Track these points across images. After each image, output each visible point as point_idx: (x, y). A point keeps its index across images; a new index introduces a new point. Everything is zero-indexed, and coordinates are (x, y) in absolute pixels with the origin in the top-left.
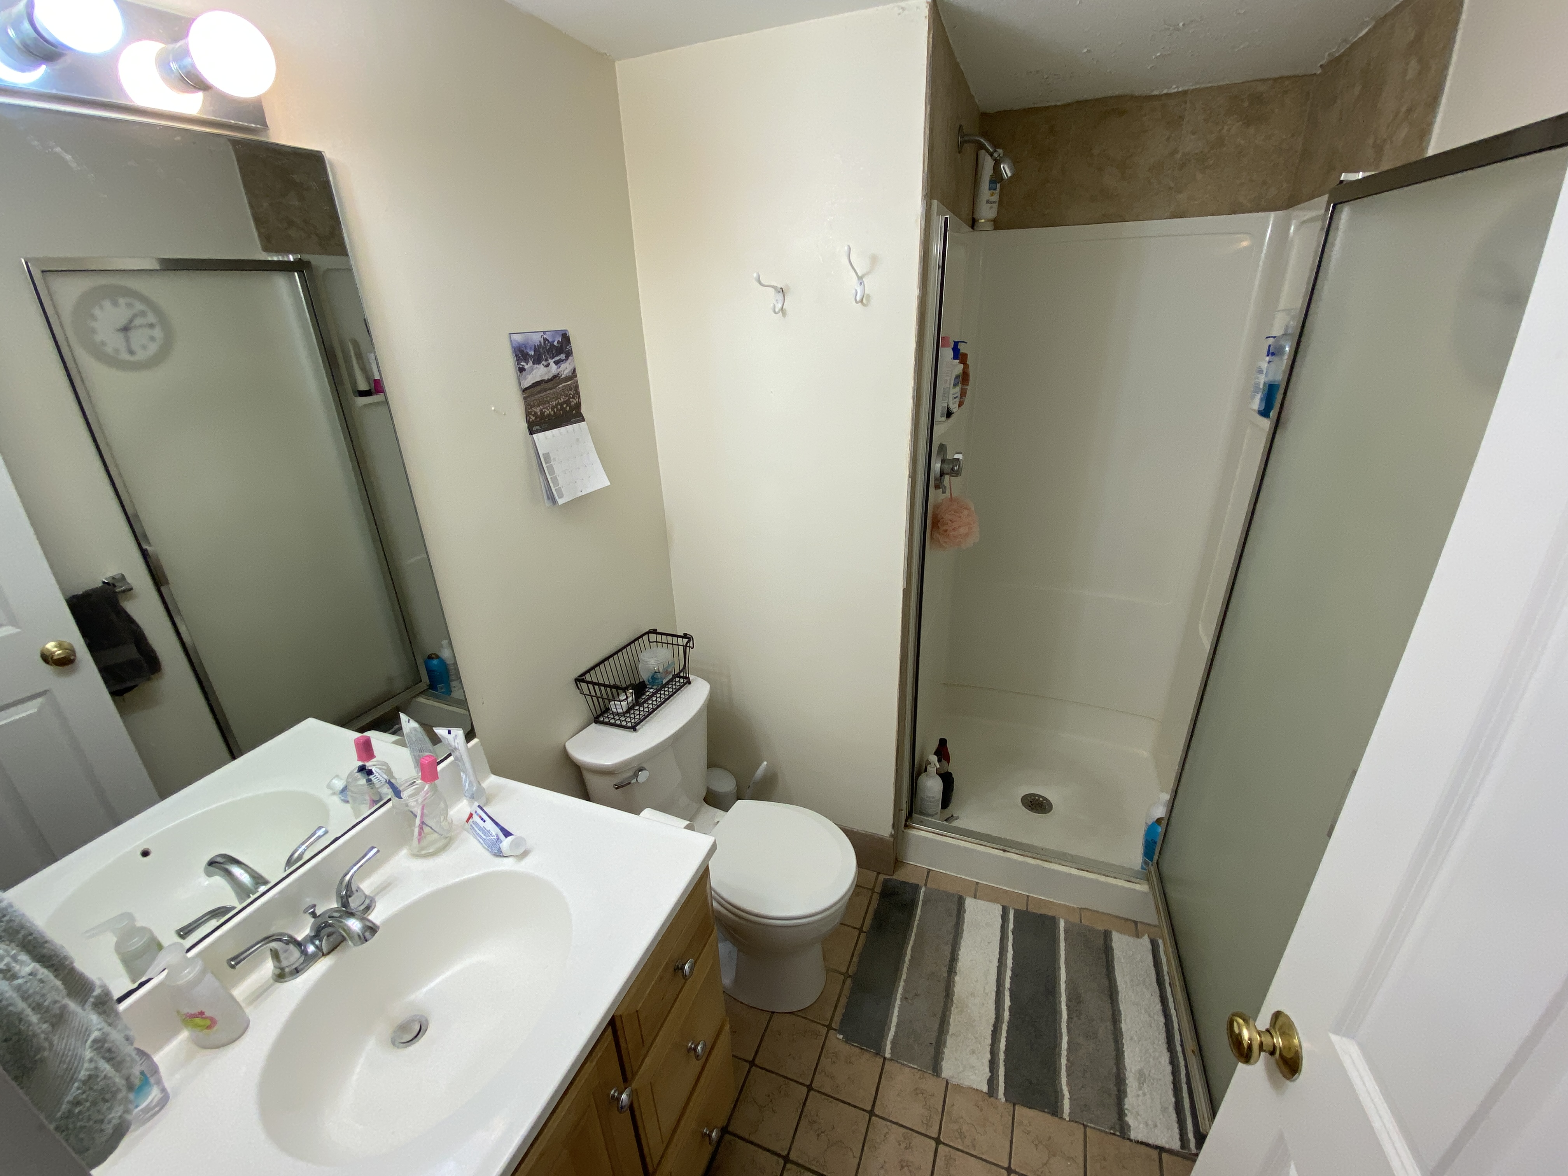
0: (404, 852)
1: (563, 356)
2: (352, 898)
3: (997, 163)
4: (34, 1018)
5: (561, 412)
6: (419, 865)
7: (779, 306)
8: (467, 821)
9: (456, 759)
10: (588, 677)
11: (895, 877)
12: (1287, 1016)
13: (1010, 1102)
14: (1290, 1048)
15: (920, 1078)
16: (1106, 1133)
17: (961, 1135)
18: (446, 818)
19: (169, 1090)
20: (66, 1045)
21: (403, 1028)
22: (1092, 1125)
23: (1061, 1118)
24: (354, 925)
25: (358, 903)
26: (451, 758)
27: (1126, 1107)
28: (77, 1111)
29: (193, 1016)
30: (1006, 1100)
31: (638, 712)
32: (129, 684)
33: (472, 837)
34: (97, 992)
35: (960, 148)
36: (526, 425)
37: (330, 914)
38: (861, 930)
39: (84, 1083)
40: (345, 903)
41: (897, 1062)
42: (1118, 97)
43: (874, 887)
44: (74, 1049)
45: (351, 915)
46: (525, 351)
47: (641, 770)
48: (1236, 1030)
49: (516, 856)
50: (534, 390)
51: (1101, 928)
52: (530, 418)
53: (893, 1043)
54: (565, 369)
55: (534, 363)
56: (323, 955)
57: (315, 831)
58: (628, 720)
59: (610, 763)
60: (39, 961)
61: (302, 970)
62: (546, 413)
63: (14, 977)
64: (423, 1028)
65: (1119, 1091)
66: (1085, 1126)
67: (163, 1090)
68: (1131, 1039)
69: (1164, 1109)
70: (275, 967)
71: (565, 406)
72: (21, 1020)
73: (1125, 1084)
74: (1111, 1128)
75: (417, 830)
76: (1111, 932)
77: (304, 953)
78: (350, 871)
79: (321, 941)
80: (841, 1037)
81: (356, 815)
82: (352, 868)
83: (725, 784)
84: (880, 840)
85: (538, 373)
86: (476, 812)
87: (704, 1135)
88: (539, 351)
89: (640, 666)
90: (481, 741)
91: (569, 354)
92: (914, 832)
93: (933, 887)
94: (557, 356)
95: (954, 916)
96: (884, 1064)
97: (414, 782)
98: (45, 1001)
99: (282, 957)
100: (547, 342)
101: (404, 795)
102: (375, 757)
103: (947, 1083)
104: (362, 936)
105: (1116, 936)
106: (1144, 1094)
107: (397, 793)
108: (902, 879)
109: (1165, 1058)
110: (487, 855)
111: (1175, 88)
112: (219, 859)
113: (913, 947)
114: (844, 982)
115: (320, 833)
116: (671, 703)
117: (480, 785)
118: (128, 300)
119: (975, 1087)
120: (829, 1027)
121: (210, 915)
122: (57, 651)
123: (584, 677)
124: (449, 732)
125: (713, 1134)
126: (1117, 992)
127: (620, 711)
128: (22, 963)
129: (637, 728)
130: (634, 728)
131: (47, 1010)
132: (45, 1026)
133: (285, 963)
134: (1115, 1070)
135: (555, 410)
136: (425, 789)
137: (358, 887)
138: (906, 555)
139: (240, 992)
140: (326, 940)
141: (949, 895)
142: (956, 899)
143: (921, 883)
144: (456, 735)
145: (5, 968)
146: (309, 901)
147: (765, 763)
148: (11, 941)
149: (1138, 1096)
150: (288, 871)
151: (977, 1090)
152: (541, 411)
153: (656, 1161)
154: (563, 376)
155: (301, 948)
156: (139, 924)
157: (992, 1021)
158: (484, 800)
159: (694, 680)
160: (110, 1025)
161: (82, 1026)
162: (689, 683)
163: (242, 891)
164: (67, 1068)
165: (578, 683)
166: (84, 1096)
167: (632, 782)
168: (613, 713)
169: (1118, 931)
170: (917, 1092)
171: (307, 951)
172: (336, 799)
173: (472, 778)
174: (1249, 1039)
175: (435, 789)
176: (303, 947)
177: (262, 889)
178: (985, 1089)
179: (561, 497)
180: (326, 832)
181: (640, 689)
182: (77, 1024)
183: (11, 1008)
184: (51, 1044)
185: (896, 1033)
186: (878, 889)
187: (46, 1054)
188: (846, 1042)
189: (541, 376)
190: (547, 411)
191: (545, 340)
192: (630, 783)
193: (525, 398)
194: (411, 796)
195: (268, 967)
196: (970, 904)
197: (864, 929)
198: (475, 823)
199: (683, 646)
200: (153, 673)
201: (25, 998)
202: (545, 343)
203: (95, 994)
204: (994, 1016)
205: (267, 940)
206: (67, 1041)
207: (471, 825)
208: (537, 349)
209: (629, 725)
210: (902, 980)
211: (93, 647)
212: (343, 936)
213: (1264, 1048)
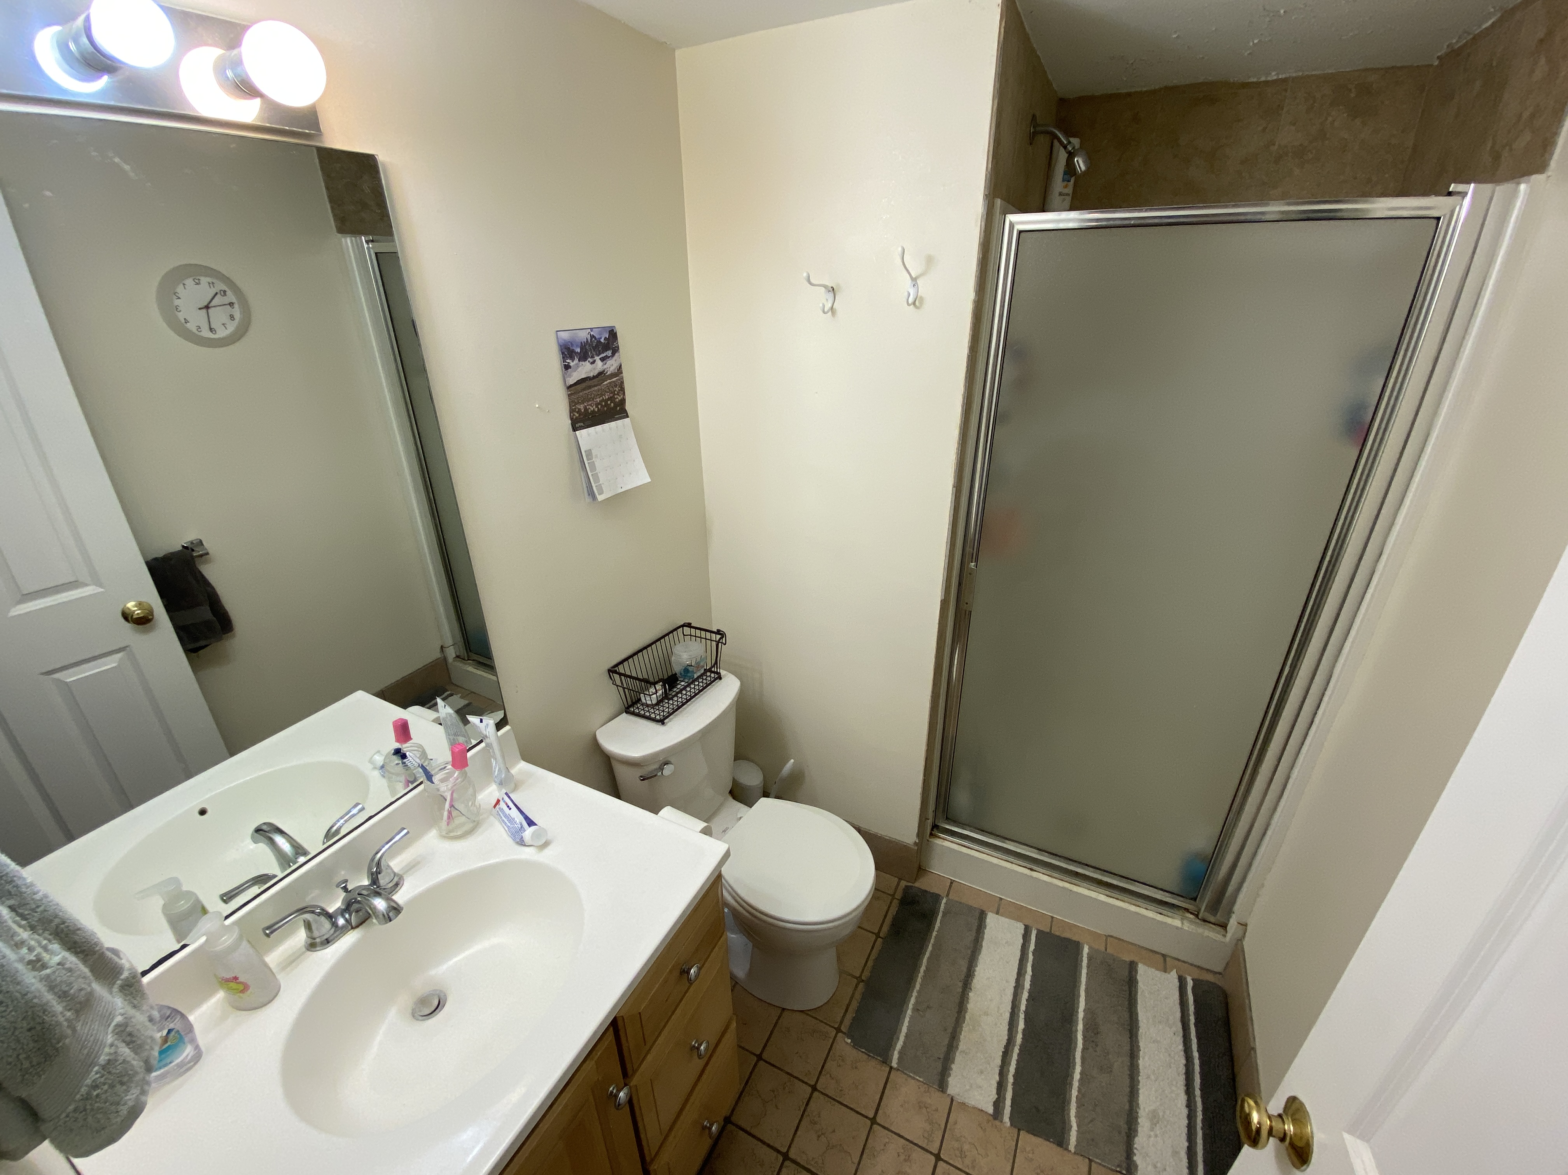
0: (433, 833)
1: (609, 353)
2: (381, 875)
3: (1071, 155)
4: (58, 1008)
5: (605, 408)
6: (448, 846)
7: (828, 306)
8: (495, 807)
9: (487, 745)
10: (621, 669)
11: (917, 885)
12: (1302, 1104)
13: (1015, 1127)
14: (1301, 1138)
15: (925, 1092)
16: (1112, 1170)
17: (962, 1155)
18: (473, 804)
19: (203, 1049)
20: (89, 1030)
21: (423, 1001)
22: (1098, 1161)
23: (1067, 1149)
24: (380, 904)
25: (387, 880)
26: (483, 745)
27: (1135, 1146)
28: (95, 1093)
29: (228, 980)
30: (1011, 1125)
31: (667, 706)
32: (202, 643)
33: (497, 821)
34: (125, 974)
35: (1032, 138)
36: (570, 422)
37: (359, 891)
38: (878, 935)
39: (104, 1067)
40: (375, 881)
41: (903, 1072)
42: (1212, 84)
43: (895, 893)
44: (96, 1034)
45: (378, 894)
46: (571, 348)
47: (666, 763)
48: (1247, 1110)
49: (537, 847)
50: (579, 387)
51: (1127, 958)
52: (574, 415)
53: (900, 1053)
54: (611, 366)
55: (579, 361)
56: (352, 928)
57: (351, 809)
58: (657, 712)
59: (637, 756)
60: (69, 949)
61: (332, 940)
62: (590, 411)
63: (44, 966)
64: (441, 1003)
65: (1130, 1129)
66: (1090, 1161)
67: (197, 1047)
68: (1148, 1077)
69: (1175, 1153)
70: (307, 936)
71: (609, 402)
72: (44, 1011)
73: (1137, 1123)
74: (1118, 1166)
75: (446, 814)
76: (1137, 964)
77: (334, 925)
78: (381, 850)
79: (350, 915)
80: (849, 1041)
81: (393, 795)
82: (383, 847)
83: (752, 778)
84: (903, 847)
85: (584, 370)
86: (503, 799)
87: (704, 1128)
88: (586, 349)
89: (673, 659)
90: (512, 728)
91: (615, 350)
92: (938, 842)
93: (956, 899)
94: (603, 353)
95: (974, 931)
96: (889, 1073)
97: (445, 767)
98: (71, 989)
99: (314, 927)
100: (593, 339)
101: (436, 779)
102: (410, 739)
103: (952, 1100)
104: (386, 916)
105: (1141, 968)
106: (1156, 1136)
107: (429, 777)
108: (923, 888)
109: (1182, 1099)
110: (510, 841)
111: (1275, 75)
112: (265, 827)
113: (929, 958)
114: (856, 986)
115: (355, 811)
116: (701, 697)
117: (509, 771)
118: (209, 280)
119: (980, 1107)
120: (838, 1030)
121: (253, 881)
122: (136, 610)
123: (616, 668)
124: (481, 721)
125: (714, 1128)
126: (1138, 1028)
127: (649, 702)
128: (52, 953)
129: (665, 721)
130: (662, 722)
131: (73, 998)
132: (68, 1014)
133: (316, 934)
134: (1127, 1107)
135: (599, 406)
136: (455, 776)
137: (388, 866)
138: (946, 566)
139: (273, 958)
140: (355, 916)
141: (970, 908)
142: (977, 914)
143: (943, 893)
144: (487, 725)
145: (34, 958)
146: (342, 874)
147: (792, 761)
148: (45, 930)
149: (1150, 1137)
150: (325, 846)
151: (982, 1110)
152: (585, 408)
153: (653, 1153)
154: (609, 373)
155: (332, 920)
156: (185, 888)
157: (1004, 1042)
158: (512, 785)
159: (725, 676)
160: (135, 1007)
161: (107, 1011)
162: (720, 678)
163: (285, 861)
164: (87, 1054)
165: (611, 674)
166: (102, 1080)
167: (658, 774)
168: (642, 705)
169: (1145, 964)
170: (922, 1106)
171: (337, 923)
172: (376, 773)
173: (502, 766)
174: (1259, 1123)
175: (465, 776)
176: (334, 920)
177: (302, 859)
178: (991, 1110)
179: (601, 493)
180: (363, 809)
181: (671, 681)
182: (101, 1009)
183: (35, 1001)
184: (74, 1030)
185: (904, 1043)
186: (899, 895)
187: (67, 1041)
188: (854, 1047)
189: (586, 373)
190: (591, 407)
191: (592, 337)
192: (655, 776)
193: (569, 395)
194: (442, 781)
195: (301, 936)
196: (992, 919)
197: (881, 935)
198: (502, 810)
199: (716, 641)
200: (224, 634)
201: (51, 988)
202: (591, 339)
203: (123, 977)
204: (1007, 1037)
205: (302, 911)
206: (90, 1026)
207: (498, 811)
208: (583, 346)
209: (658, 717)
210: (915, 991)
211: (169, 608)
212: (369, 914)
213: (1274, 1133)
